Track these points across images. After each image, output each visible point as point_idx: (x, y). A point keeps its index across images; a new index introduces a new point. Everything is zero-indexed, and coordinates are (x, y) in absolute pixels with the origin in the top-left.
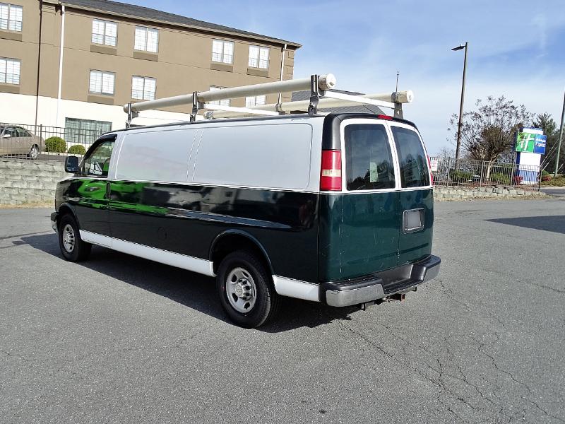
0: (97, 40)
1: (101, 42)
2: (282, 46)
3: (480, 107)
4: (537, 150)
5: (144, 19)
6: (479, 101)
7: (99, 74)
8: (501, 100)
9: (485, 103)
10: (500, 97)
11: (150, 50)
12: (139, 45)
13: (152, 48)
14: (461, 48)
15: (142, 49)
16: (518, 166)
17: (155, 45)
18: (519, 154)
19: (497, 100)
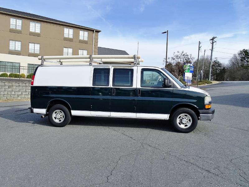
0: (12, 27)
1: (14, 28)
2: (93, 31)
3: (174, 55)
4: (191, 72)
5: (34, 18)
6: (174, 53)
7: (14, 42)
8: (183, 52)
9: (177, 54)
10: (182, 51)
11: (37, 32)
12: (32, 29)
13: (38, 31)
14: (165, 32)
15: (33, 31)
16: (184, 77)
17: (39, 30)
18: (184, 73)
19: (181, 53)
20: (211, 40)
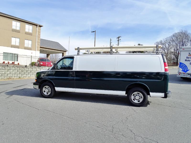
2: (37, 25)
14: (94, 32)
20: (118, 38)
